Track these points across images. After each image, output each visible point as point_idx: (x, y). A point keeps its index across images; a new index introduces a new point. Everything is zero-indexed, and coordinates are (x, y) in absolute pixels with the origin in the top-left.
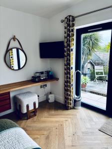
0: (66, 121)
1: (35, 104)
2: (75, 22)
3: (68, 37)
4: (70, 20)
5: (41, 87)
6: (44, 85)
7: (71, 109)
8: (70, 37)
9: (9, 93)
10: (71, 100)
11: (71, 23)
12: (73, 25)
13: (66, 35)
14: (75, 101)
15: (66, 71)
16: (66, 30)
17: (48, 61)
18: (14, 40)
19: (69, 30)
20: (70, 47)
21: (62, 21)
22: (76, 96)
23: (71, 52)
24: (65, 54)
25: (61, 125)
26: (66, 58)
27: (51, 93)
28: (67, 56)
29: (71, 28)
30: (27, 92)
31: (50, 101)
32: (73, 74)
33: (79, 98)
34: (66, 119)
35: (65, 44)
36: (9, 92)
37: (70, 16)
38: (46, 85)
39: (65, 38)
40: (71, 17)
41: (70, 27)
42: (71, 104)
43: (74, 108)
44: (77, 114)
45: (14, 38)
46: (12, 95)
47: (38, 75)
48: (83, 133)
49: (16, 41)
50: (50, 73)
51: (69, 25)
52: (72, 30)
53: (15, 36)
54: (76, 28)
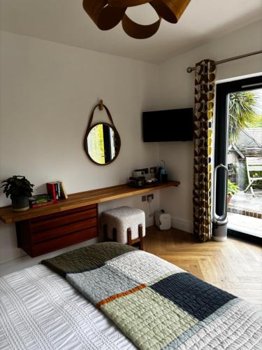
0: (203, 260)
1: (140, 228)
2: (217, 72)
3: (203, 101)
4: (206, 68)
5: (144, 199)
6: (148, 196)
7: (208, 240)
8: (206, 100)
9: (96, 206)
10: (207, 223)
11: (209, 73)
12: (213, 77)
13: (198, 97)
14: (216, 226)
15: (197, 166)
16: (198, 87)
17: (157, 146)
18: (100, 109)
19: (205, 88)
20: (207, 119)
21: (190, 70)
22: (217, 217)
23: (209, 129)
24: (196, 132)
25: (196, 266)
26: (197, 141)
27: (163, 211)
28: (200, 137)
29: (209, 84)
30: (123, 207)
31: (162, 227)
32: (212, 172)
33: (224, 219)
34: (203, 257)
35: (197, 114)
36: (97, 204)
37: (207, 61)
38: (152, 196)
39: (196, 101)
40: (209, 63)
41: (207, 81)
42: (207, 232)
43: (213, 240)
44: (222, 250)
45: (100, 105)
46: (101, 210)
47: (139, 174)
48: (239, 278)
49: (104, 110)
50: (163, 172)
51: (204, 78)
52: (211, 88)
53: (101, 101)
54: (217, 82)
